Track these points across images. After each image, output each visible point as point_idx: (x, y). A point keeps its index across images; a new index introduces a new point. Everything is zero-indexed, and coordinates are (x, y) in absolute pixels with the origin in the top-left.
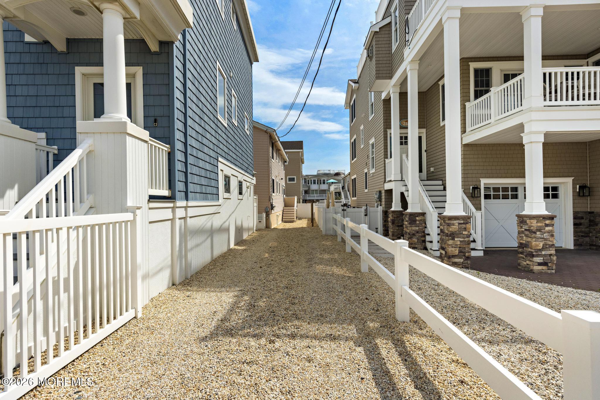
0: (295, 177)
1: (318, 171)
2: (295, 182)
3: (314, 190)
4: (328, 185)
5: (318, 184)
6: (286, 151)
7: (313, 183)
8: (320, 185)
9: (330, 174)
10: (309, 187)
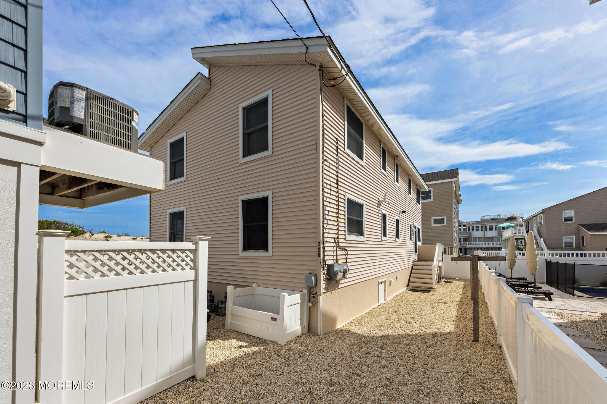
0: (445, 218)
1: (482, 217)
2: (445, 224)
3: (476, 238)
4: (497, 232)
5: (482, 230)
6: (428, 183)
7: (475, 230)
8: (486, 232)
9: (500, 219)
10: (470, 234)
